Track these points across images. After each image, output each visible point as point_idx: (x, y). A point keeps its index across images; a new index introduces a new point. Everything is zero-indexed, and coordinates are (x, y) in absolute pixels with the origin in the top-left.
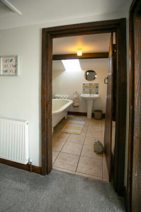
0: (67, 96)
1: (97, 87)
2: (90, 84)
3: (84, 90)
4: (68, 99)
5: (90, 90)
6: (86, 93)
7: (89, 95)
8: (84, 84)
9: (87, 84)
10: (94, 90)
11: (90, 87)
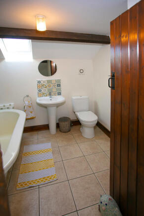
0: (12, 104)
1: (59, 85)
2: (49, 82)
3: (40, 91)
4: (13, 108)
5: (49, 90)
6: (44, 95)
7: (48, 98)
8: (39, 82)
9: (44, 82)
10: (54, 90)
11: (49, 86)
